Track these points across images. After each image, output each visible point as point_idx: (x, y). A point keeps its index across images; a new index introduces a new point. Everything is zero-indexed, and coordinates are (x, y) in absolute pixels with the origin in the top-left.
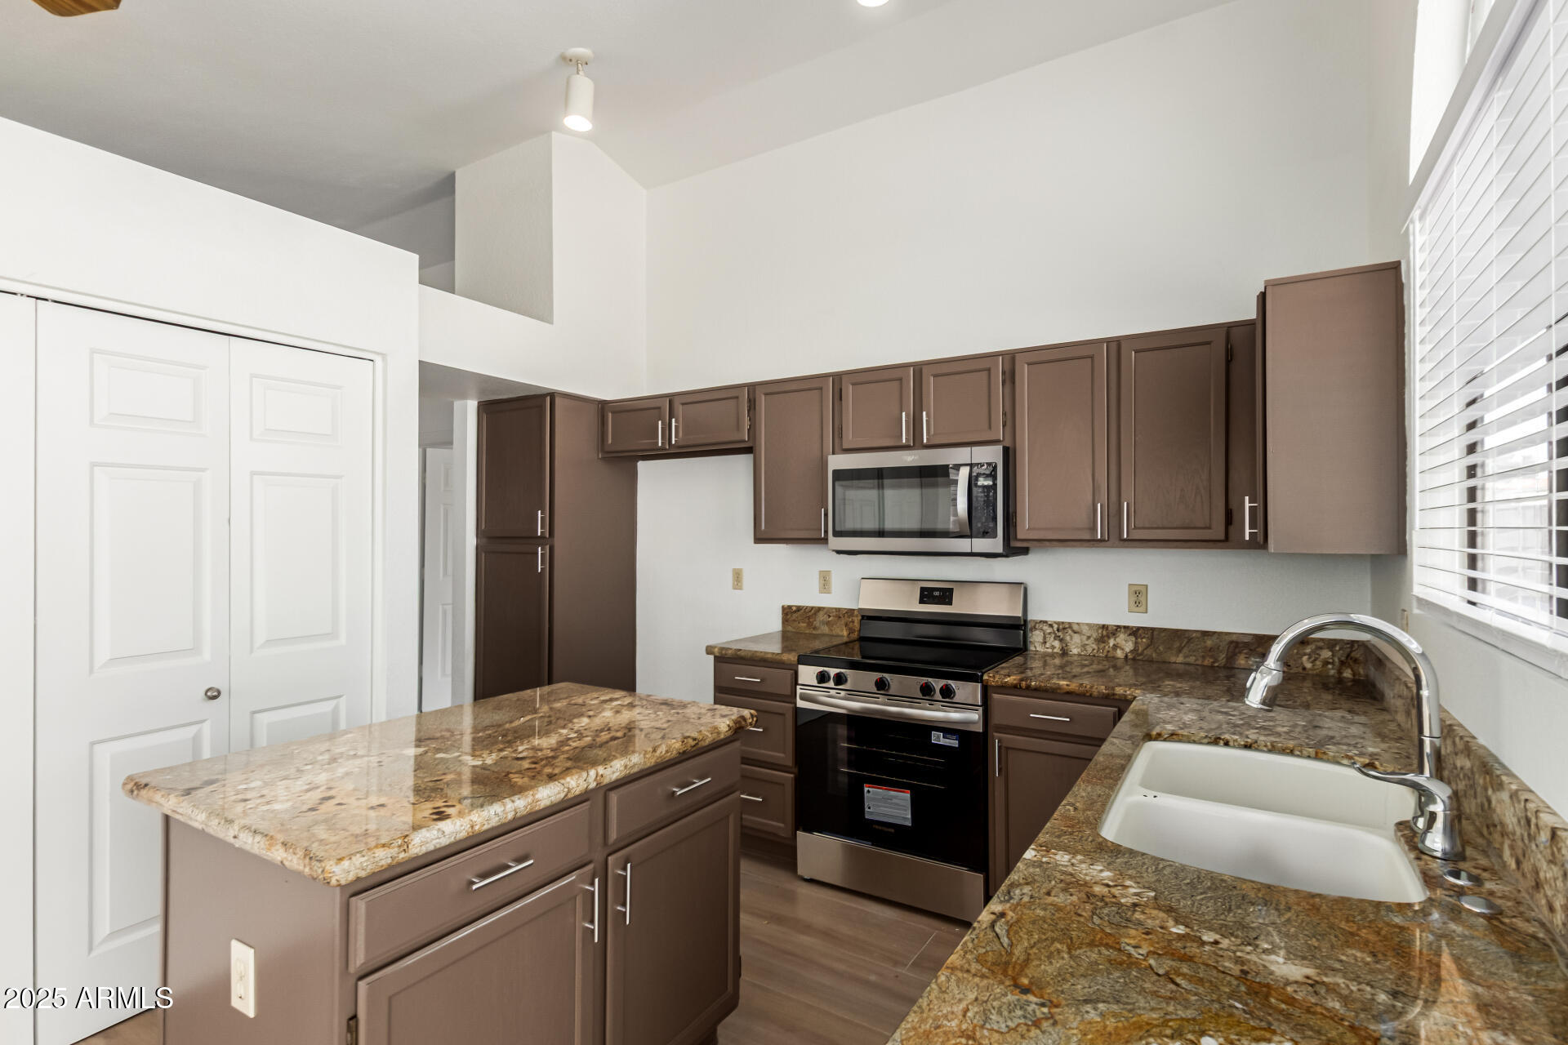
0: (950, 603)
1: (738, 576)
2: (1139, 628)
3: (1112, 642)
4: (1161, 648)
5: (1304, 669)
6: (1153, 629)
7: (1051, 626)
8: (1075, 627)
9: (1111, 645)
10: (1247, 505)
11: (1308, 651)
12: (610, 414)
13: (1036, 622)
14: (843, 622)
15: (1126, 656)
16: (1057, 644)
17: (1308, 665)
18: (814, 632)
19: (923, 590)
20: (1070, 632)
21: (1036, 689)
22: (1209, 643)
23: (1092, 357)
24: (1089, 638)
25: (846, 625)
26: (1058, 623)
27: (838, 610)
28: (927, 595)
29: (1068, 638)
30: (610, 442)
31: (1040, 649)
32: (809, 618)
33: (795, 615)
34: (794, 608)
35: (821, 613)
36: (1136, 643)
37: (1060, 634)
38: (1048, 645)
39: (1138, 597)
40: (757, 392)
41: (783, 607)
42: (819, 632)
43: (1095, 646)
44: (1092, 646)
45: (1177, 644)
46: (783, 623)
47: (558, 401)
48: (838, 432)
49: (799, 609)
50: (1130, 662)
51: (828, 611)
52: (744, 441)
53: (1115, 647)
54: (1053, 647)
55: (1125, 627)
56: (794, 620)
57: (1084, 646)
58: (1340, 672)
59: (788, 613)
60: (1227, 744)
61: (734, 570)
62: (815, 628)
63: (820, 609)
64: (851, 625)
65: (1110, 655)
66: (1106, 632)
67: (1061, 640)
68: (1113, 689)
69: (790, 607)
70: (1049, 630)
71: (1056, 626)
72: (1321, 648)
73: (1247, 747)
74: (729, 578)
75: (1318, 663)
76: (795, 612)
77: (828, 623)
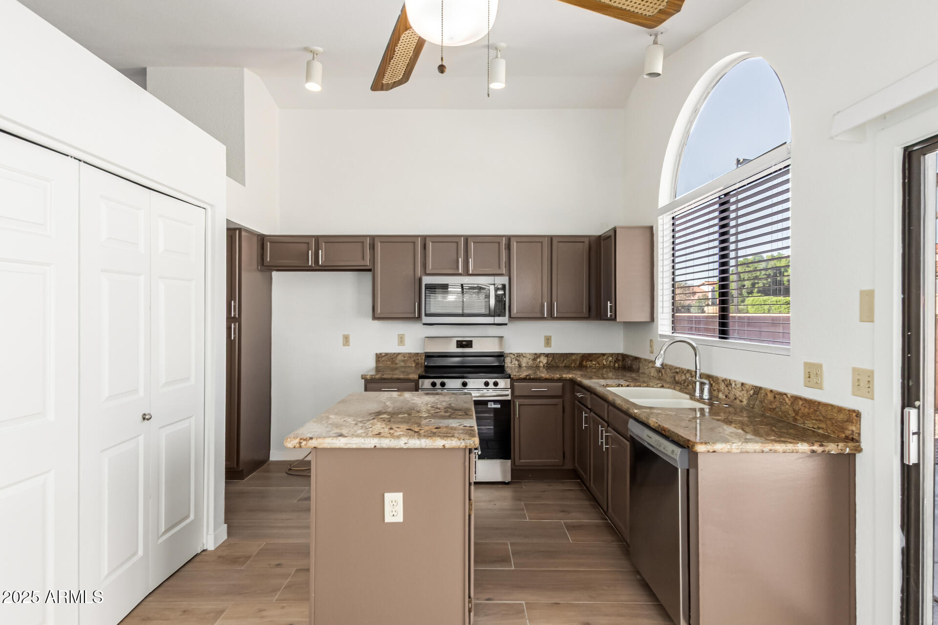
0: (471, 347)
1: (346, 340)
2: (548, 354)
3: (538, 360)
4: (557, 361)
5: (604, 365)
6: (554, 354)
7: (514, 355)
8: (524, 355)
9: (538, 361)
10: (609, 305)
11: (605, 358)
12: (269, 243)
13: (508, 354)
14: (413, 359)
15: (544, 365)
16: (516, 363)
17: (605, 363)
18: (396, 366)
19: (458, 341)
20: (522, 357)
21: (533, 379)
22: (574, 358)
23: (542, 242)
24: (529, 359)
25: (414, 361)
26: (517, 354)
27: (410, 354)
28: (460, 344)
29: (521, 360)
30: (268, 260)
31: (509, 365)
32: (392, 359)
33: (383, 359)
34: (383, 354)
35: (400, 356)
36: (548, 360)
37: (517, 358)
38: (513, 363)
39: (548, 341)
40: (376, 241)
41: (376, 354)
42: (399, 365)
43: (532, 362)
44: (531, 362)
45: (562, 359)
46: (376, 362)
47: (243, 233)
48: (424, 265)
49: (386, 354)
50: (545, 368)
51: (404, 355)
52: (367, 266)
53: (540, 362)
54: (515, 364)
55: (543, 354)
56: (384, 361)
57: (528, 363)
58: (614, 365)
59: (379, 357)
60: (622, 386)
61: (344, 335)
62: (396, 364)
63: (399, 354)
64: (417, 361)
65: (538, 365)
66: (537, 356)
67: (518, 361)
68: (562, 375)
69: (381, 354)
70: (513, 357)
71: (516, 355)
72: (609, 357)
73: (628, 386)
74: (341, 340)
75: (608, 362)
76: (384, 356)
77: (404, 361)
